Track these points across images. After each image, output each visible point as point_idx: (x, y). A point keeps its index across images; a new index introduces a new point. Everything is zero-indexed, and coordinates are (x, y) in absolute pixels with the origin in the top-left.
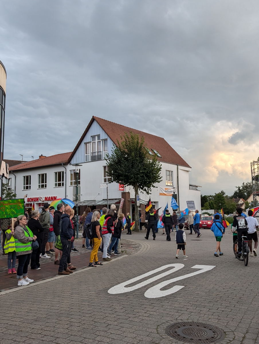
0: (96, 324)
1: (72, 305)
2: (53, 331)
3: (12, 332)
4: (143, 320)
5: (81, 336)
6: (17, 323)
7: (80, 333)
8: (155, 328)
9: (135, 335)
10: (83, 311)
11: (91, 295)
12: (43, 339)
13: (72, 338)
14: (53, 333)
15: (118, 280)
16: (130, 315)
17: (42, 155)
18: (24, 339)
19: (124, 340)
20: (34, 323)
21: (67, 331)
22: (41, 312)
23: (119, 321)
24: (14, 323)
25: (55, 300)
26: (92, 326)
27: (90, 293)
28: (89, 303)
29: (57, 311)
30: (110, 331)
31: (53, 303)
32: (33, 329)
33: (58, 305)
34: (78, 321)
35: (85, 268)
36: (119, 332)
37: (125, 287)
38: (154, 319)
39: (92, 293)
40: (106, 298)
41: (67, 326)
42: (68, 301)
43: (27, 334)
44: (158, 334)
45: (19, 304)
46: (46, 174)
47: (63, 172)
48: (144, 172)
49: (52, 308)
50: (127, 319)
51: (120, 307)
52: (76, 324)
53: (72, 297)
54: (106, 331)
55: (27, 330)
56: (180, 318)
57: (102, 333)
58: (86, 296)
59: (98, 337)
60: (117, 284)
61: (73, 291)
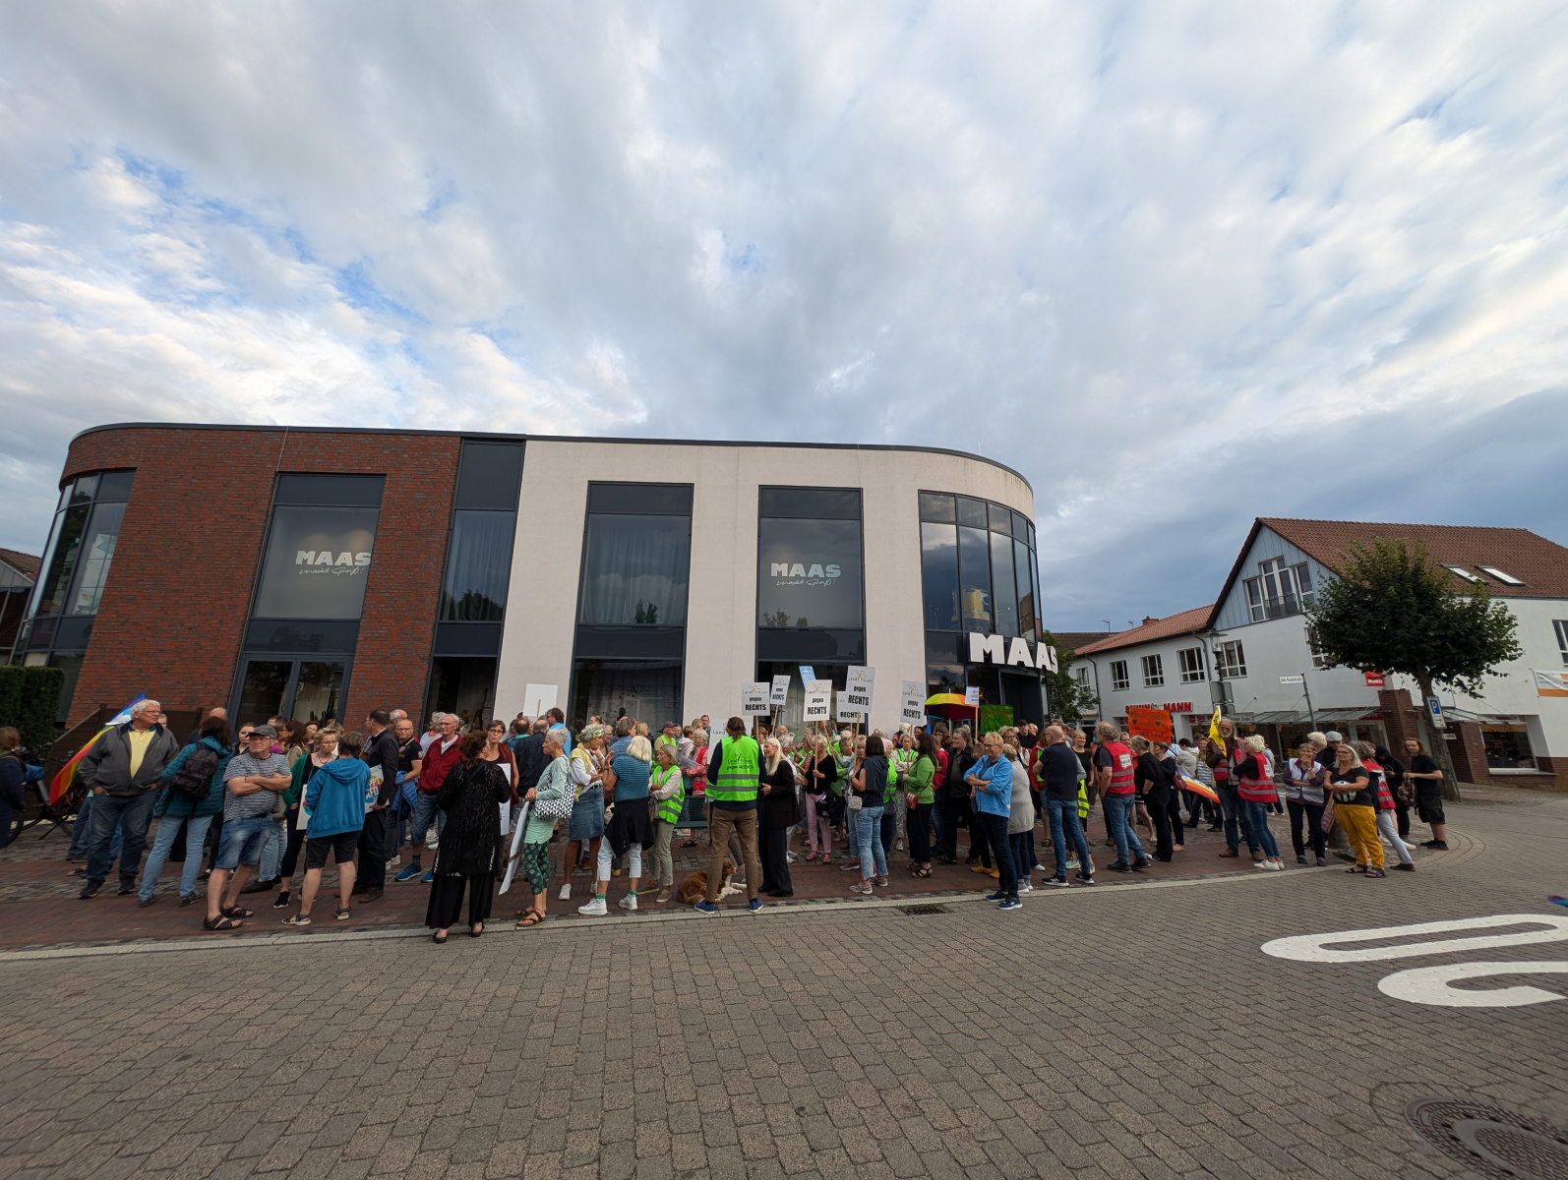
0: (1187, 1016)
1: (1151, 955)
2: (1080, 999)
3: (1003, 973)
4: (1334, 1049)
5: (1135, 1030)
6: (1020, 960)
7: (1136, 1023)
8: (1368, 1085)
9: (1286, 1081)
10: (1171, 977)
11: (1209, 943)
12: (1052, 1007)
13: (1113, 1026)
14: (1078, 1002)
15: (1308, 924)
16: (1296, 1025)
17: (1148, 618)
18: (1018, 994)
19: (1245, 1080)
20: (1052, 970)
21: (1108, 1007)
22: (1075, 952)
23: (1257, 1030)
24: (1016, 957)
25: (1118, 934)
26: (1172, 1016)
27: (1211, 937)
28: (1193, 962)
29: (1110, 958)
30: (1216, 1044)
31: (1111, 939)
32: (1044, 979)
33: (1119, 947)
34: (1144, 995)
35: (1230, 875)
36: (1242, 1057)
37: (1321, 946)
38: (1377, 1058)
39: (1215, 938)
40: (1246, 962)
41: (1113, 998)
42: (1146, 945)
43: (1027, 987)
44: (1369, 1107)
45: (1042, 923)
46: (1159, 657)
47: (1199, 650)
48: (1443, 633)
49: (1104, 949)
50: (1283, 1032)
51: (1278, 996)
52: (1138, 1001)
53: (1161, 938)
54: (1205, 1041)
55: (1031, 979)
56: (1488, 1090)
57: (1192, 1043)
58: (1196, 944)
59: (1176, 1048)
60: (1299, 933)
61: (1168, 924)
